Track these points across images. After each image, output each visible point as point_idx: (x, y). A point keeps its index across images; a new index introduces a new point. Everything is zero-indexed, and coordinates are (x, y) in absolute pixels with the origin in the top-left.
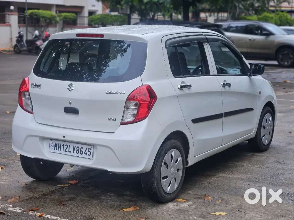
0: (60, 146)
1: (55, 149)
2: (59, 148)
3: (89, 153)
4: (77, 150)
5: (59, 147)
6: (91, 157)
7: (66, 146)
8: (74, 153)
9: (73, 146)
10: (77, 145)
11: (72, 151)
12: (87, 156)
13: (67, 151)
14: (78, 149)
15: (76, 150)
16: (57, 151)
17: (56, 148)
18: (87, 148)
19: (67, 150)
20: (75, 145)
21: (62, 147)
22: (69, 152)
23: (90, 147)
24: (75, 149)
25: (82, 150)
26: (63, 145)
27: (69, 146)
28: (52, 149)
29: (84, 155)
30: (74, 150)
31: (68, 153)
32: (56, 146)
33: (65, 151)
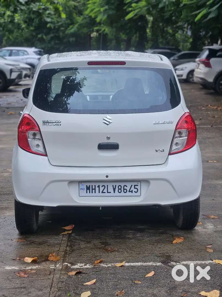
0: (94, 188)
1: (87, 193)
2: (94, 191)
3: (136, 190)
4: (119, 189)
5: (92, 189)
6: (138, 194)
7: (104, 187)
8: (114, 193)
9: (113, 186)
10: (118, 184)
11: (112, 191)
12: (134, 194)
13: (105, 193)
14: (120, 187)
15: (117, 189)
16: (91, 194)
17: (88, 191)
18: (132, 186)
19: (105, 191)
20: (114, 184)
21: (97, 189)
22: (108, 192)
23: (136, 184)
24: (115, 188)
25: (125, 187)
26: (99, 186)
27: (107, 186)
28: (84, 193)
29: (128, 194)
30: (114, 190)
31: (107, 194)
32: (88, 188)
33: (102, 192)
